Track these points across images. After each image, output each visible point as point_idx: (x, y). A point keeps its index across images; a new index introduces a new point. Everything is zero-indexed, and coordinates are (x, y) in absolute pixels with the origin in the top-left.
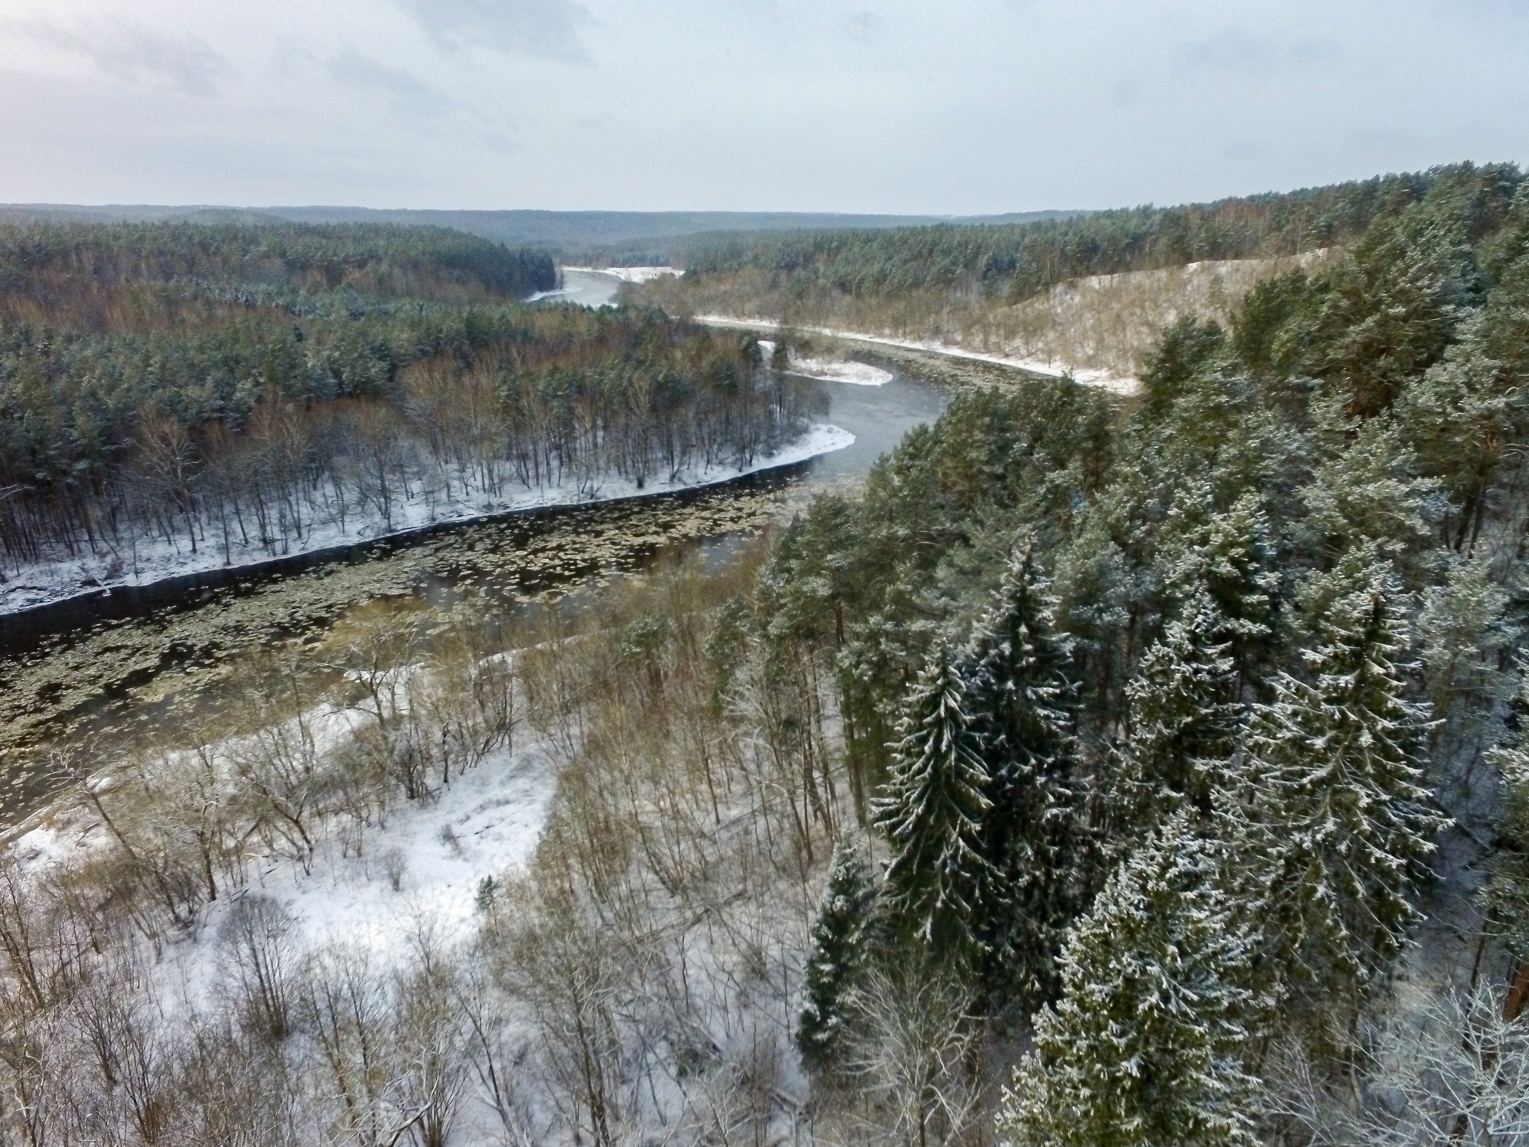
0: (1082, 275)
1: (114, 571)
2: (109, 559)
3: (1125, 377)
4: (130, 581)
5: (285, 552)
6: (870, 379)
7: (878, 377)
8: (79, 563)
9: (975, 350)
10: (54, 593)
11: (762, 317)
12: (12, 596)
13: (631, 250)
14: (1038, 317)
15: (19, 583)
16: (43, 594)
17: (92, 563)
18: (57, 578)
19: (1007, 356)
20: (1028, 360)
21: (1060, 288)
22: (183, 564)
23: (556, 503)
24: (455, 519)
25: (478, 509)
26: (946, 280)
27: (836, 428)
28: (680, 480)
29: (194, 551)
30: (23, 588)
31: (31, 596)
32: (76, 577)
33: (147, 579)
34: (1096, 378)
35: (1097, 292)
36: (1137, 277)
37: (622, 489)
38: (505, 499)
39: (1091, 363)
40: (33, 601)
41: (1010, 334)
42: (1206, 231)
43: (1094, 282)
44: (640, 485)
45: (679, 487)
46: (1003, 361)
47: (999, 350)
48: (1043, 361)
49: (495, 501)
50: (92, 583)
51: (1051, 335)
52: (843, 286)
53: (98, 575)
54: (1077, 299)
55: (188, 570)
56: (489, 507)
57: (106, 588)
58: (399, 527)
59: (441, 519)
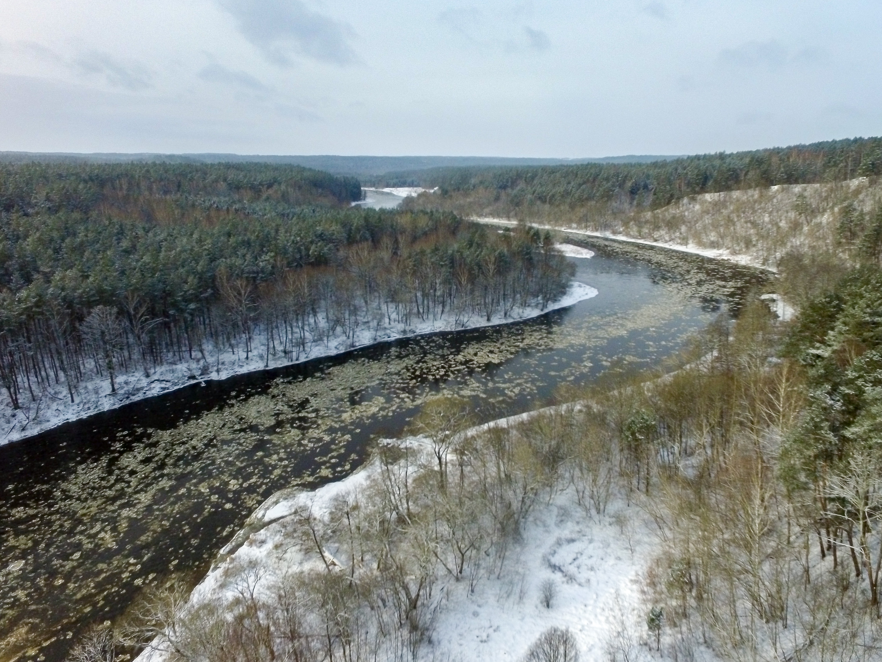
0: (699, 193)
1: (205, 371)
2: (202, 362)
3: (739, 254)
4: (214, 376)
5: (297, 360)
6: (582, 254)
7: (587, 254)
8: (186, 365)
9: (634, 237)
10: (175, 384)
11: (494, 217)
12: (153, 385)
13: (397, 178)
14: (674, 217)
15: (156, 377)
16: (168, 385)
17: (194, 365)
18: (176, 375)
19: (656, 240)
20: (671, 243)
21: (685, 200)
22: (242, 366)
23: (441, 329)
24: (386, 339)
25: (398, 333)
26: (608, 196)
27: (583, 285)
28: (510, 316)
29: (247, 358)
30: (158, 380)
31: (163, 385)
32: (185, 374)
33: (224, 376)
34: (721, 255)
35: (710, 203)
36: (736, 194)
37: (478, 322)
38: (412, 327)
39: (714, 245)
40: (164, 389)
41: (657, 228)
42: (784, 167)
43: (708, 197)
44: (489, 320)
45: (510, 321)
46: (654, 244)
47: (650, 236)
48: (681, 244)
49: (408, 328)
50: (193, 377)
51: (683, 228)
52: (542, 199)
53: (197, 373)
54: (697, 207)
55: (244, 370)
56: (404, 332)
57: (202, 380)
58: (357, 344)
59: (379, 340)
